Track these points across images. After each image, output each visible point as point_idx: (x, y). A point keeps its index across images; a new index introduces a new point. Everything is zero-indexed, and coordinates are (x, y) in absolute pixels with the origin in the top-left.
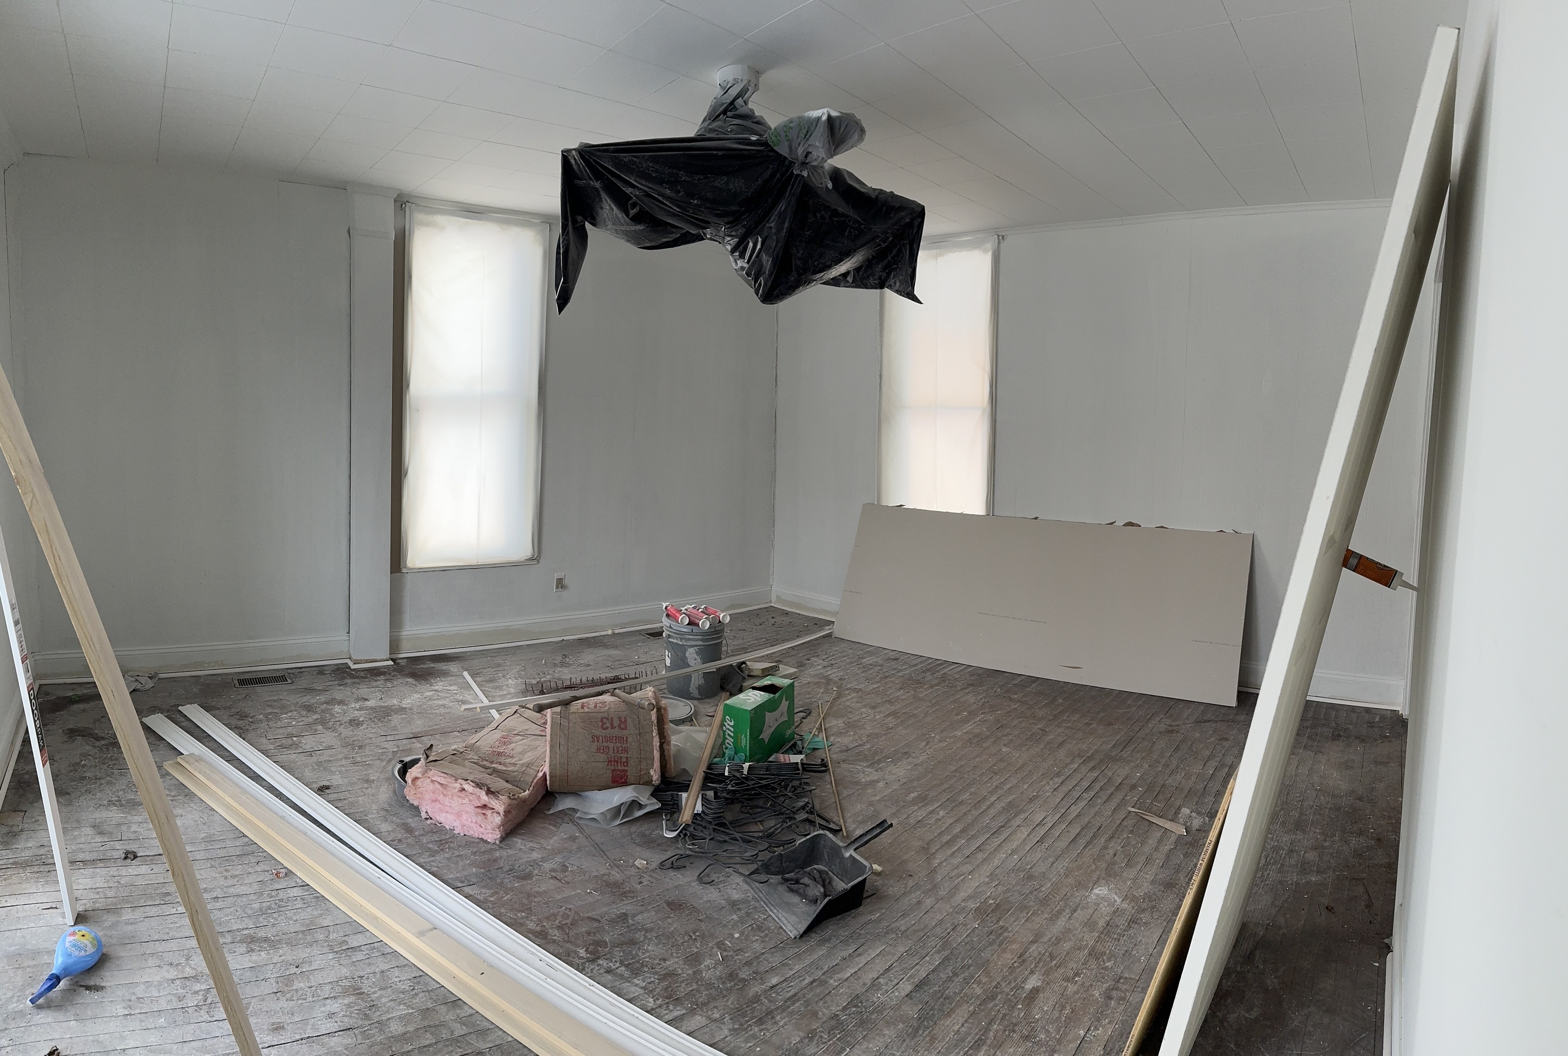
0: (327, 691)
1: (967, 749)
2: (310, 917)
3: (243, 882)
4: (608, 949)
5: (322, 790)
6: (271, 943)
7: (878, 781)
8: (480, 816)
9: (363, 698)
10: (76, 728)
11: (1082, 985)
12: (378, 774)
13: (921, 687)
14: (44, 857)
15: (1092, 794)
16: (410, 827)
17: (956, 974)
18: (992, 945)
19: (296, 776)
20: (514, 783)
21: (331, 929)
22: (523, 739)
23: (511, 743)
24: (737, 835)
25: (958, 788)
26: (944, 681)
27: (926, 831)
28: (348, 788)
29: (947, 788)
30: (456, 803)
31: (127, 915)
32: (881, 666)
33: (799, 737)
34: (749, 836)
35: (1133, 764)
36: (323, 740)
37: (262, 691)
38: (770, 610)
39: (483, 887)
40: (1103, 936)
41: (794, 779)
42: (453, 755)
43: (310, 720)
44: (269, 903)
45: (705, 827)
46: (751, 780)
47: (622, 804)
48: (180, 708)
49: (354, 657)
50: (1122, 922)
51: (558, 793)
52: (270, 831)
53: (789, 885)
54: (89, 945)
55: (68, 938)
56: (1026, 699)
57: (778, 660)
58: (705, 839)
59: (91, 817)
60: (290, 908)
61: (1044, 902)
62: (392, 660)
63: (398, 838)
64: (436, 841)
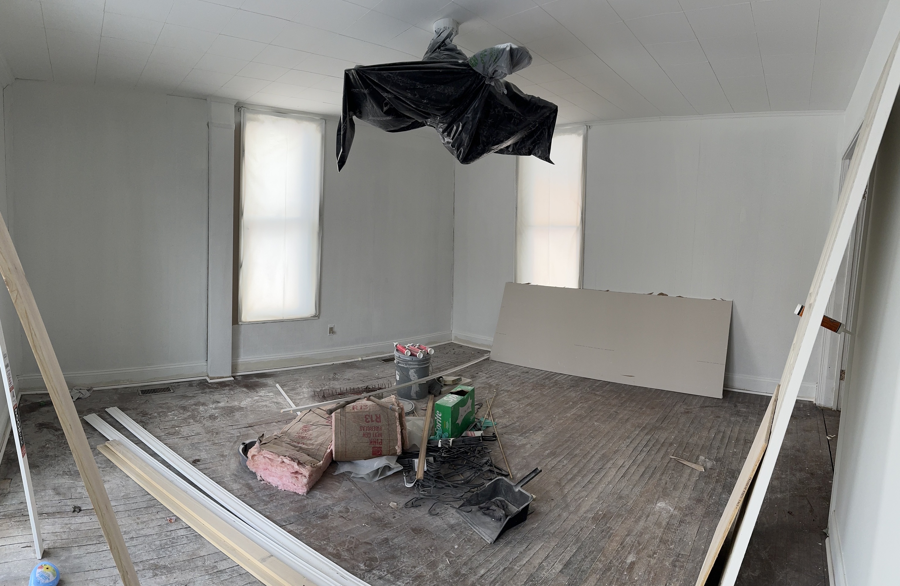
0: (195, 397)
1: (575, 424)
2: (192, 549)
3: (148, 526)
4: (378, 562)
5: (195, 463)
6: (168, 570)
7: (526, 444)
8: (294, 478)
9: (217, 401)
10: (43, 422)
11: (659, 559)
12: (229, 451)
13: (544, 388)
14: (22, 510)
15: (648, 448)
16: (251, 486)
17: (586, 557)
18: (605, 538)
19: (179, 453)
20: (313, 456)
21: (206, 558)
22: (317, 428)
23: (309, 430)
24: (450, 483)
25: (572, 447)
26: (556, 384)
27: (558, 473)
28: (211, 460)
29: (567, 447)
30: (279, 471)
31: (76, 552)
32: (519, 376)
33: (477, 420)
34: (456, 484)
35: (669, 431)
36: (194, 429)
37: (156, 398)
38: (451, 345)
39: (298, 525)
40: (666, 531)
41: (477, 446)
42: (275, 439)
43: (185, 416)
44: (165, 541)
45: (429, 480)
46: (454, 449)
47: (379, 468)
48: (106, 410)
49: (210, 376)
50: (675, 522)
51: (339, 461)
52: (164, 491)
53: (484, 511)
54: (51, 575)
55: (38, 570)
56: (604, 394)
57: (460, 374)
58: (430, 487)
59: (53, 483)
60: (179, 543)
61: (631, 512)
62: (233, 377)
63: (244, 493)
64: (267, 495)
